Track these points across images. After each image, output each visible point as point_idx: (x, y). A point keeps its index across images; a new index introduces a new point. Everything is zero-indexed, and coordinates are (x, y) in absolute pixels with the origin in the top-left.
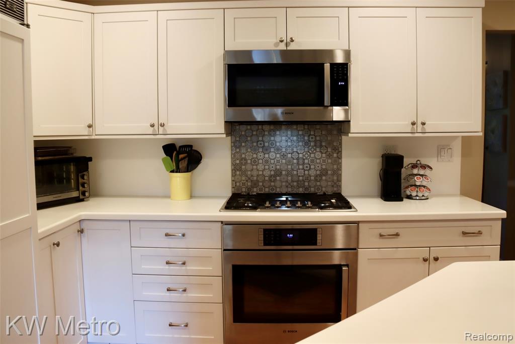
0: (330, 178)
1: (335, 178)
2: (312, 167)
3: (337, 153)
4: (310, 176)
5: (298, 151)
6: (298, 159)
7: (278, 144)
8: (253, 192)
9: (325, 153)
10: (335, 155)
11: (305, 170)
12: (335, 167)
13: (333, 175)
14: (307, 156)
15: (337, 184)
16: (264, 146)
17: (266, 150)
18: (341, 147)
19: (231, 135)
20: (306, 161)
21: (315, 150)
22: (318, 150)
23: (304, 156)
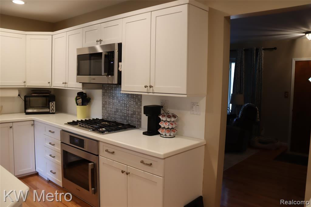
0: (136, 116)
1: (139, 117)
2: (130, 109)
3: (140, 103)
4: (129, 114)
5: (125, 99)
6: (124, 104)
7: (117, 95)
8: (109, 119)
9: (135, 102)
10: (139, 103)
11: (127, 110)
12: (139, 110)
13: (138, 115)
14: (128, 102)
15: (140, 120)
16: (112, 96)
17: (113, 98)
18: (142, 99)
19: (102, 89)
20: (127, 106)
21: (131, 99)
22: (132, 99)
23: (127, 102)
